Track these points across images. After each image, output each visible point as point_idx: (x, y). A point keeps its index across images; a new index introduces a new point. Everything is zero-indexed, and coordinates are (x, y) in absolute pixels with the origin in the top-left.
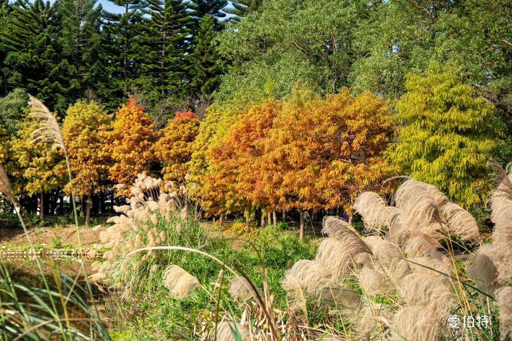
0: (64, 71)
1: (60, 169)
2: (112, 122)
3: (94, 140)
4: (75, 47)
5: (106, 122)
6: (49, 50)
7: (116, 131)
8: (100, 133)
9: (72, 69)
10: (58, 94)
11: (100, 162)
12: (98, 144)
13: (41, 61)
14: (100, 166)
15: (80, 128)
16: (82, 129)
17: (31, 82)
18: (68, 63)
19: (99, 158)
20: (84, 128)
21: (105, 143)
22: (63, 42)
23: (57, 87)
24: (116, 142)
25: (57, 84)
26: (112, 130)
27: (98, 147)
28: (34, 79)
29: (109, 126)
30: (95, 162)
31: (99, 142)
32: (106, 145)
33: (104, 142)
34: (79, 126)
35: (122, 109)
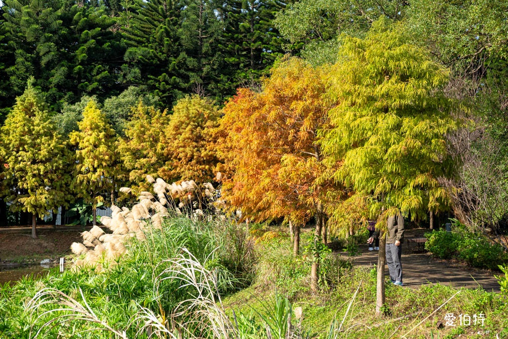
0: (182, 64)
1: (164, 171)
2: (218, 118)
3: (199, 138)
4: (198, 38)
5: (213, 118)
6: (167, 42)
7: (221, 128)
8: (205, 131)
9: (191, 62)
10: (177, 90)
11: (204, 162)
12: (202, 143)
13: (160, 55)
14: (203, 166)
15: (184, 125)
16: (187, 127)
17: (151, 79)
18: (186, 56)
19: (203, 157)
20: (188, 124)
21: (210, 142)
22: (182, 33)
23: (175, 82)
24: (220, 140)
25: (175, 79)
26: (218, 126)
27: (203, 146)
28: (153, 75)
29: (215, 122)
30: (199, 162)
31: (204, 140)
32: (212, 143)
33: (210, 140)
34: (182, 123)
35: (229, 103)
